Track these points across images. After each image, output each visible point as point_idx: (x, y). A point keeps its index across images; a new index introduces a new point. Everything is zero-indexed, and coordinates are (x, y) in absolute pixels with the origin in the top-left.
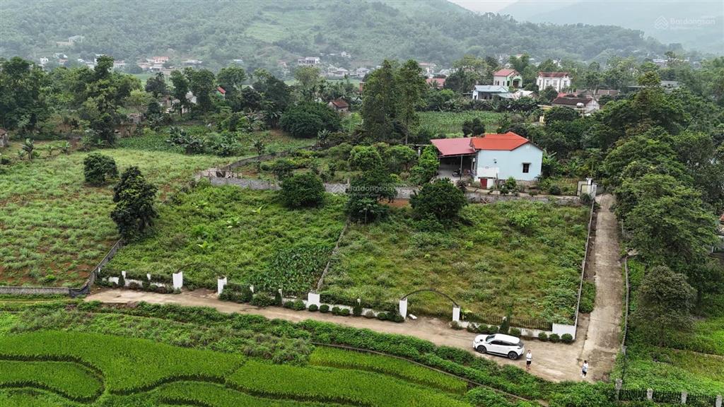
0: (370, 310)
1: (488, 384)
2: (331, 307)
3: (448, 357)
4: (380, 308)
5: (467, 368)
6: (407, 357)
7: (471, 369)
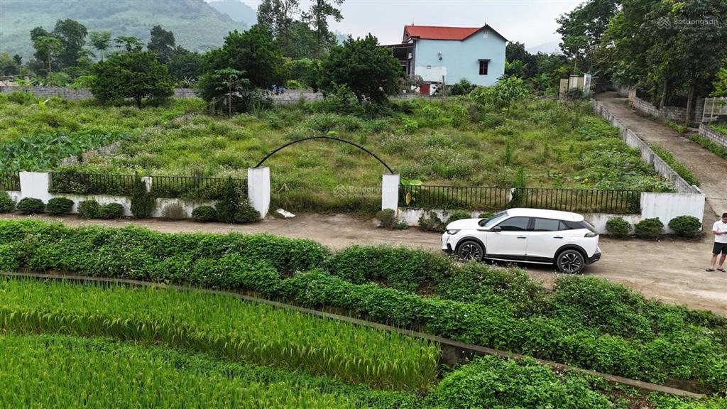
0: (173, 202)
1: (516, 345)
2: (77, 201)
3: (369, 277)
4: (198, 197)
5: (435, 301)
6: (242, 288)
7: (443, 302)
